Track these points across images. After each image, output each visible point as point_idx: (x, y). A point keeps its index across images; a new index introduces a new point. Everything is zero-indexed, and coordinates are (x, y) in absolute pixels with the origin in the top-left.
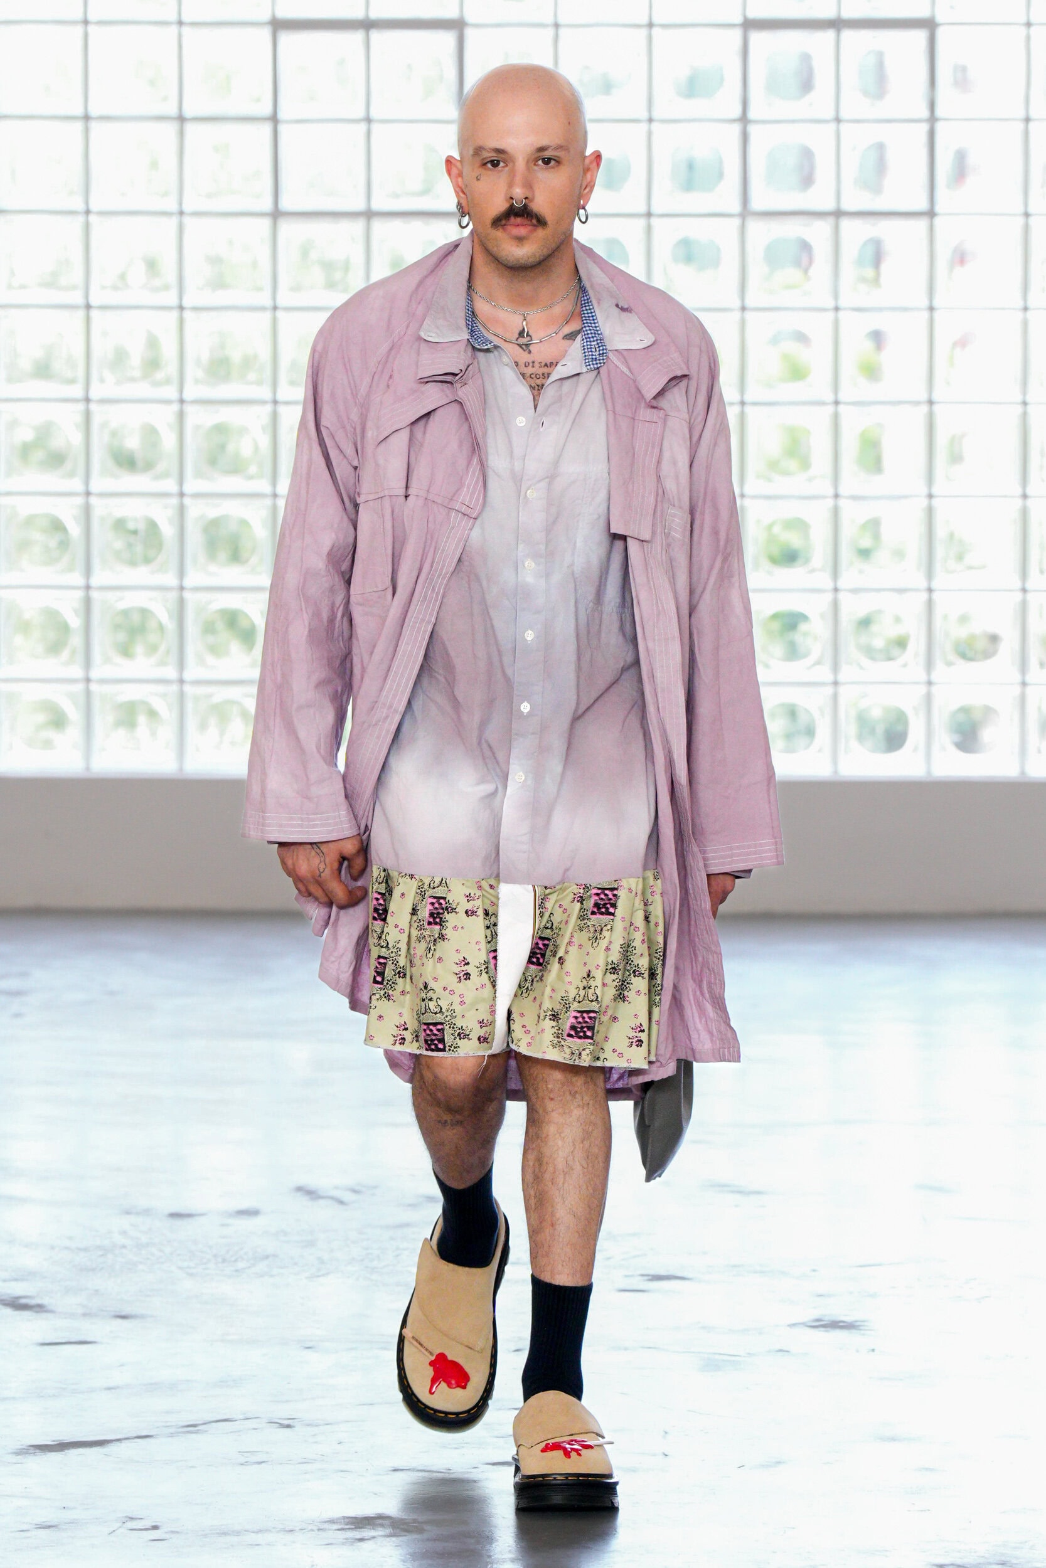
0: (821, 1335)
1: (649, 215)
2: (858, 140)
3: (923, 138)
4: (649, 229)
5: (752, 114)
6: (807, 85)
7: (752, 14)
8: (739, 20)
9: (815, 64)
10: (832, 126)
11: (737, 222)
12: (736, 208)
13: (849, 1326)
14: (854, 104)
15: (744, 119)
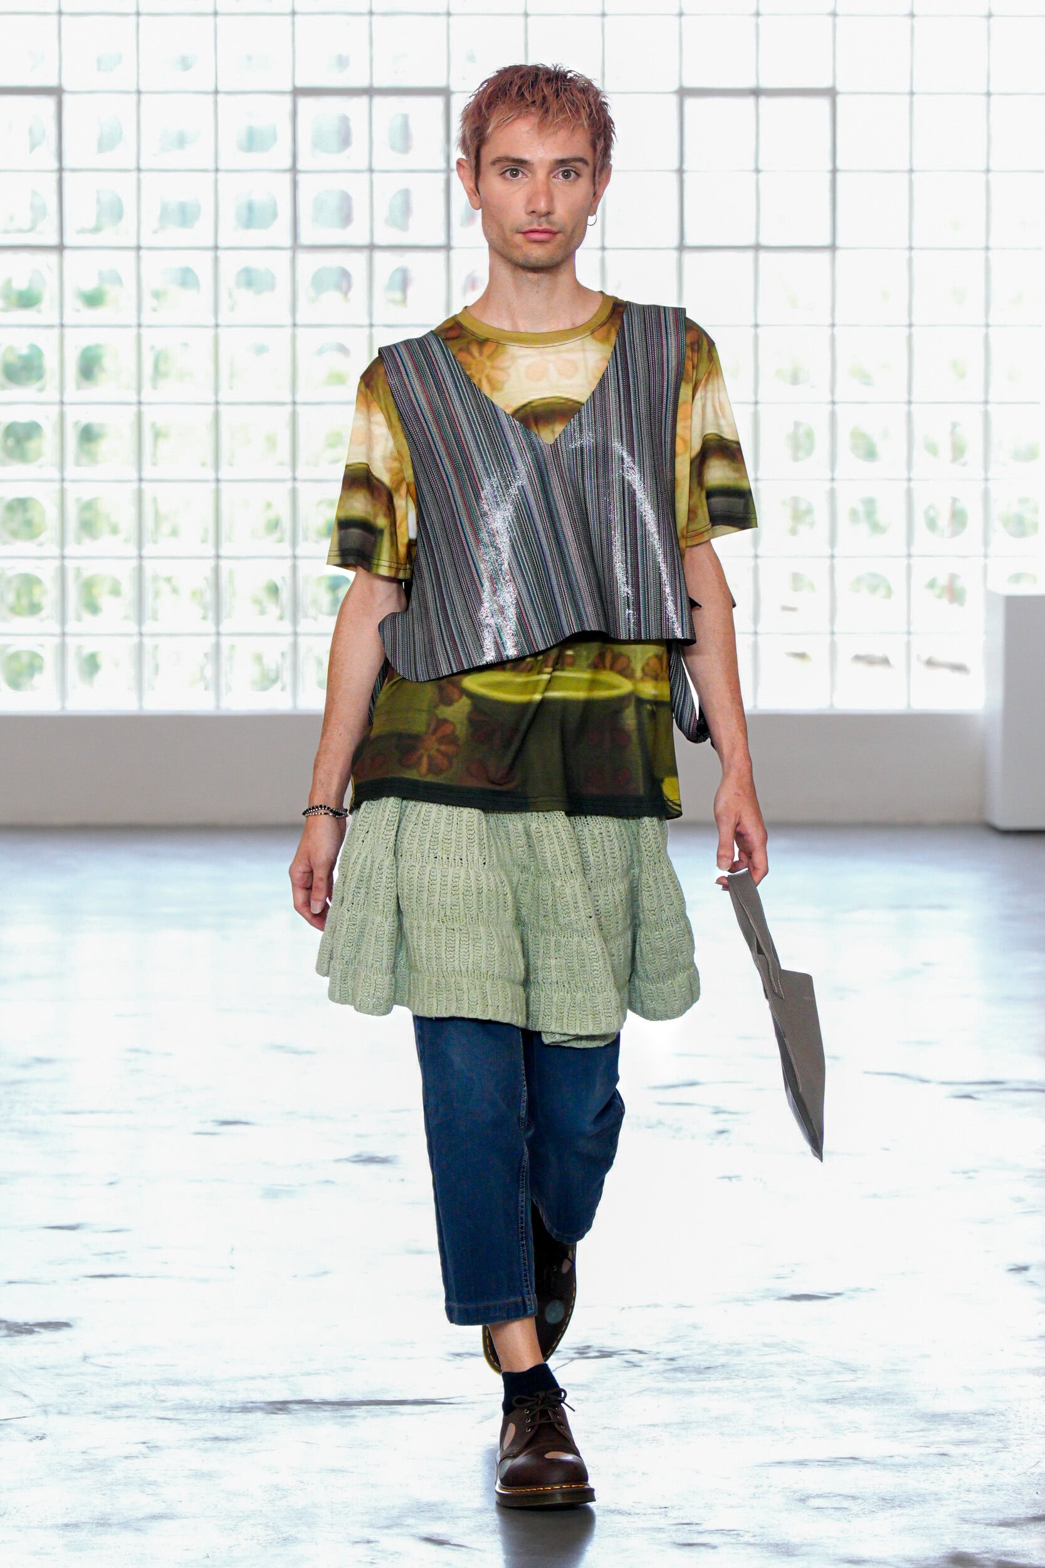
0: (361, 1168)
1: (216, 248)
2: (387, 188)
3: (442, 185)
4: (216, 260)
5: (300, 166)
6: (345, 141)
7: (301, 83)
8: (289, 88)
9: (352, 125)
10: (366, 176)
11: (288, 254)
12: (287, 242)
13: (383, 1161)
14: (385, 157)
15: (294, 170)
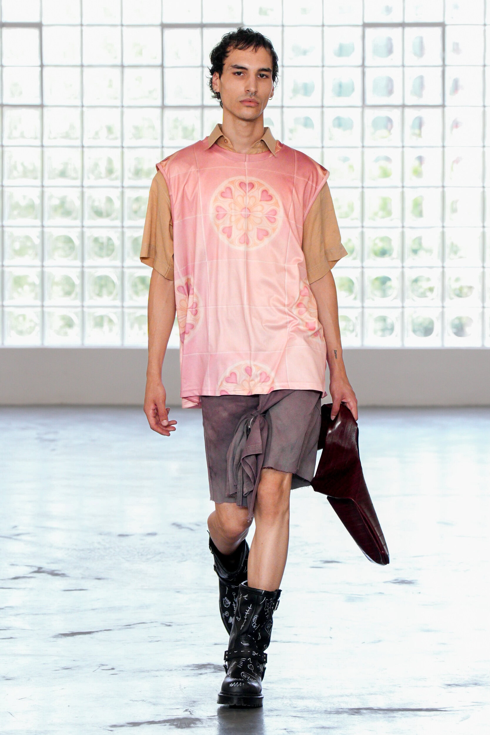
1: (322, 107)
2: (412, 74)
3: (440, 74)
4: (322, 113)
5: (366, 64)
6: (390, 51)
7: (367, 21)
8: (361, 23)
9: (393, 42)
10: (401, 69)
11: (360, 110)
12: (360, 104)
13: (409, 583)
14: (411, 59)
15: (363, 66)
